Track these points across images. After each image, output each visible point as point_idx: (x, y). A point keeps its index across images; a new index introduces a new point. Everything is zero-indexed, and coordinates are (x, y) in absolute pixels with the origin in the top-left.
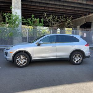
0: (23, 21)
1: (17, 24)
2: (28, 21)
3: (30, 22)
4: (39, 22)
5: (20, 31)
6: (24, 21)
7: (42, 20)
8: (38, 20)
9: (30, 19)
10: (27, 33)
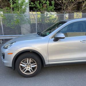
0: (30, 5)
1: (24, 9)
2: (36, 4)
3: (38, 6)
4: (49, 5)
5: (27, 17)
6: (32, 5)
7: (53, 2)
8: (48, 2)
9: (38, 1)
10: (35, 19)
